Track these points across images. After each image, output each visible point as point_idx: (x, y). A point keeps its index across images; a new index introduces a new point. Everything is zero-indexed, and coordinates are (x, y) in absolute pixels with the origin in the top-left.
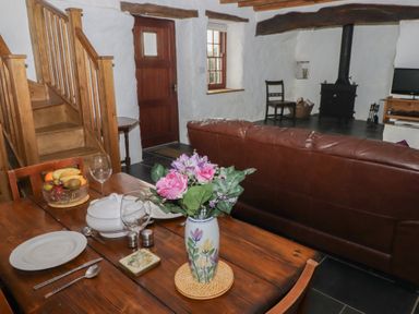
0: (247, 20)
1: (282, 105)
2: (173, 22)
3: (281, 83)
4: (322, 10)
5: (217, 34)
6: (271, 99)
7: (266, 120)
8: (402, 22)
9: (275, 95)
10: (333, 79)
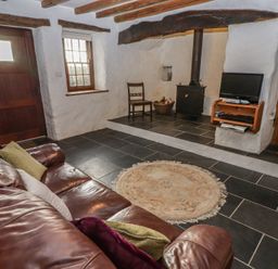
0: (108, 31)
1: (144, 103)
2: (30, 31)
3: (142, 84)
4: (166, 18)
5: (83, 43)
6: (132, 98)
7: (129, 117)
8: (230, 26)
9: (136, 95)
10: (186, 82)
